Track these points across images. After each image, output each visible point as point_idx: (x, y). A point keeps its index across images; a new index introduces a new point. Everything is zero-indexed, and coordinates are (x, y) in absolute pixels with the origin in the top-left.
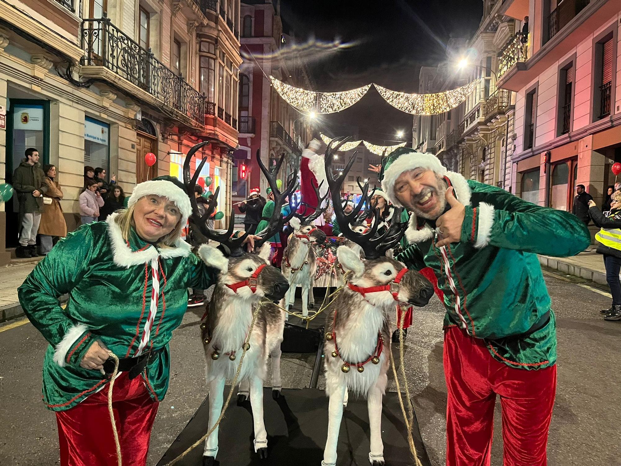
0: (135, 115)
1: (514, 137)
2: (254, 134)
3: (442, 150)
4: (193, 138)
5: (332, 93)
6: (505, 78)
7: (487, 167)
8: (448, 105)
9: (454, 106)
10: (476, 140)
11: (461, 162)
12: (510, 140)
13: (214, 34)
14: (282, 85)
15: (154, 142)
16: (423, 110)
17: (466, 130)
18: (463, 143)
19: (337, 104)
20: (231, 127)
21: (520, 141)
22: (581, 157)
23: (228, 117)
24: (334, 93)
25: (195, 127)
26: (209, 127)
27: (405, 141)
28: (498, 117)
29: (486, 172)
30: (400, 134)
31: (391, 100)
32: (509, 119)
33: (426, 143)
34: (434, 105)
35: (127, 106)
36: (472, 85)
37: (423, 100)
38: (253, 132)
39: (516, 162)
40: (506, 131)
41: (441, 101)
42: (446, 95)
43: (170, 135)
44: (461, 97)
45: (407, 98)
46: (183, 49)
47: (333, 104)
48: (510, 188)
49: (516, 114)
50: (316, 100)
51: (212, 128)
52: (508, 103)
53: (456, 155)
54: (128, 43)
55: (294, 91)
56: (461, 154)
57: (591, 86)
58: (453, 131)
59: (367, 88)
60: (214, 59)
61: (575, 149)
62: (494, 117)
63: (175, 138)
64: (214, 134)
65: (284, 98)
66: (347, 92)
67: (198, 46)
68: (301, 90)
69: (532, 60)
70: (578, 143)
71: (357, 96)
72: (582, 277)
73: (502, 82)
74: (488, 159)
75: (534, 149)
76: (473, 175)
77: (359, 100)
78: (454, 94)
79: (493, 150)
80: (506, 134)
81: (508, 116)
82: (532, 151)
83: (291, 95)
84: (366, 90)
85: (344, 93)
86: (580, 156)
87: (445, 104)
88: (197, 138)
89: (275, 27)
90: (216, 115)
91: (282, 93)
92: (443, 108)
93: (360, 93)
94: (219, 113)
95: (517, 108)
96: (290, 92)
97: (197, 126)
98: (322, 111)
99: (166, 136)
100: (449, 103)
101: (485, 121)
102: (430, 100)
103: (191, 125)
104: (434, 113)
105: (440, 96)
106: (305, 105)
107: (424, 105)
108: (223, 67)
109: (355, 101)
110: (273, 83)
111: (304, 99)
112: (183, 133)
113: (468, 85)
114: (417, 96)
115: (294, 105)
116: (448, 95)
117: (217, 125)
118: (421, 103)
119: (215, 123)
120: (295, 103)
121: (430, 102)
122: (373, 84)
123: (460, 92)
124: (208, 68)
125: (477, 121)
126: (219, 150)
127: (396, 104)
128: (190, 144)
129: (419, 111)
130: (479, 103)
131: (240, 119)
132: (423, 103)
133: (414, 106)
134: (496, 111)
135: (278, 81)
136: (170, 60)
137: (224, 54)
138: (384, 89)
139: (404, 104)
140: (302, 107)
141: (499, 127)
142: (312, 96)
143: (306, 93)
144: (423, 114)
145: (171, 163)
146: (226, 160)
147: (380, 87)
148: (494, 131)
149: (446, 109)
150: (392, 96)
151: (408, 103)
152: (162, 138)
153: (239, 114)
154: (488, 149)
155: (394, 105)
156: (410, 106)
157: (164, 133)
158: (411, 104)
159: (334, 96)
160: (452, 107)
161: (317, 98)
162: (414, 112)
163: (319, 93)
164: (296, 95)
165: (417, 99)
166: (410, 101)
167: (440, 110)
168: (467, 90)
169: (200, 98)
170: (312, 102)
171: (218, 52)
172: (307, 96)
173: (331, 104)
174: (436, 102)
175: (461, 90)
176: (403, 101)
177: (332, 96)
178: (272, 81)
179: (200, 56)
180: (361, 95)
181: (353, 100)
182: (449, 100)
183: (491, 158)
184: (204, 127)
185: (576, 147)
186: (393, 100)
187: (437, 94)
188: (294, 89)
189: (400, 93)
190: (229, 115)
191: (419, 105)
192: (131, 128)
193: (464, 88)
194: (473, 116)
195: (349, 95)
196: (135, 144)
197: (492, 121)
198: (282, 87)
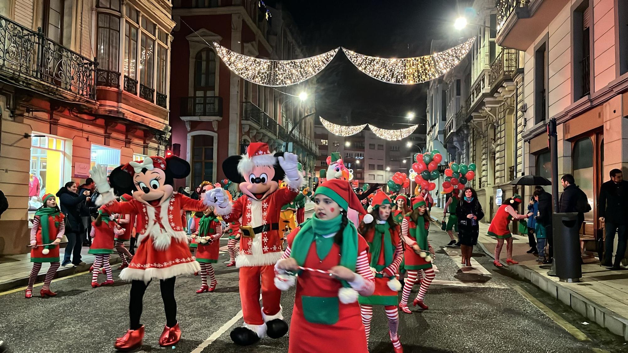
1: (524, 109)
2: (221, 116)
3: (452, 131)
5: (289, 61)
6: (504, 31)
7: (498, 149)
8: (437, 70)
9: (445, 72)
10: (486, 117)
11: (472, 145)
12: (520, 113)
14: (228, 53)
16: (405, 77)
17: (473, 104)
18: (472, 121)
19: (297, 73)
20: (154, 104)
21: (531, 112)
22: (608, 128)
23: (147, 92)
24: (293, 61)
25: (74, 101)
26: (108, 103)
27: (416, 124)
28: (504, 84)
29: (497, 155)
30: (411, 116)
31: (363, 67)
32: (518, 87)
34: (418, 72)
36: (467, 45)
37: (405, 66)
38: (220, 114)
39: (528, 139)
40: (515, 101)
41: (427, 66)
42: (433, 59)
43: (28, 111)
44: (453, 60)
45: (384, 63)
47: (292, 74)
48: (523, 175)
49: (525, 78)
50: (271, 69)
51: (115, 104)
52: (516, 67)
53: (467, 136)
55: (243, 61)
56: (471, 135)
57: (615, 25)
58: (462, 107)
59: (333, 53)
60: (119, 18)
61: (599, 116)
62: (500, 85)
63: (44, 115)
64: (118, 112)
65: (231, 69)
66: (309, 59)
68: (252, 58)
69: (535, 1)
70: (602, 109)
71: (321, 63)
72: (607, 329)
73: (501, 38)
74: (498, 139)
75: (547, 121)
76: (484, 159)
77: (323, 68)
78: (444, 57)
79: (503, 126)
80: (515, 106)
81: (517, 82)
82: (545, 125)
83: (239, 65)
84: (332, 56)
85: (304, 59)
86: (607, 126)
87: (433, 70)
88: (92, 118)
90: (122, 87)
91: (229, 63)
92: (430, 74)
93: (325, 60)
94: (128, 86)
95: (526, 72)
96: (239, 61)
97: (77, 100)
98: (278, 83)
99: (17, 112)
100: (437, 67)
101: (491, 92)
102: (413, 65)
103: (65, 97)
104: (419, 82)
105: (426, 60)
106: (257, 77)
107: (406, 71)
108: (137, 29)
109: (318, 70)
110: (218, 50)
111: (256, 69)
112: (55, 110)
113: (462, 45)
114: (397, 60)
115: (244, 76)
116: (437, 58)
117: (123, 101)
118: (402, 70)
119: (119, 97)
120: (244, 75)
121: (413, 67)
122: (341, 48)
123: (451, 53)
124: (109, 28)
125: (483, 91)
126: (140, 133)
127: (370, 72)
128: (78, 125)
129: (399, 79)
130: (484, 70)
131: (205, 100)
132: (405, 70)
133: (393, 73)
134: (501, 77)
135: (224, 49)
136: (33, 13)
137: (138, 13)
138: (356, 53)
139: (380, 72)
140: (253, 79)
141: (507, 98)
142: (266, 65)
143: (258, 63)
144: (405, 82)
145: (32, 149)
146: (156, 145)
147: (350, 51)
148: (502, 103)
149: (433, 75)
150: (365, 62)
151: (386, 70)
152: (11, 115)
153: (205, 94)
154: (498, 127)
155: (367, 73)
156: (387, 73)
157: (15, 108)
158: (389, 71)
159: (293, 65)
160: (442, 73)
161: (271, 68)
162: (393, 81)
163: (275, 62)
164: (246, 65)
165: (397, 65)
166: (387, 68)
167: (426, 77)
168: (460, 52)
169: (86, 64)
170: (266, 73)
171: (124, 9)
172: (259, 65)
173: (290, 74)
174: (422, 67)
175: (452, 51)
176: (379, 68)
177: (290, 64)
178: (217, 49)
179: (98, 13)
180: (326, 62)
181: (316, 69)
182: (438, 64)
183: (502, 137)
184: (94, 102)
185: (600, 114)
186: (366, 67)
187: (422, 57)
188: (243, 57)
189: (375, 58)
190: (149, 89)
191: (400, 72)
193: (456, 49)
194: (479, 87)
195: (311, 62)
197: (498, 90)
198: (229, 56)
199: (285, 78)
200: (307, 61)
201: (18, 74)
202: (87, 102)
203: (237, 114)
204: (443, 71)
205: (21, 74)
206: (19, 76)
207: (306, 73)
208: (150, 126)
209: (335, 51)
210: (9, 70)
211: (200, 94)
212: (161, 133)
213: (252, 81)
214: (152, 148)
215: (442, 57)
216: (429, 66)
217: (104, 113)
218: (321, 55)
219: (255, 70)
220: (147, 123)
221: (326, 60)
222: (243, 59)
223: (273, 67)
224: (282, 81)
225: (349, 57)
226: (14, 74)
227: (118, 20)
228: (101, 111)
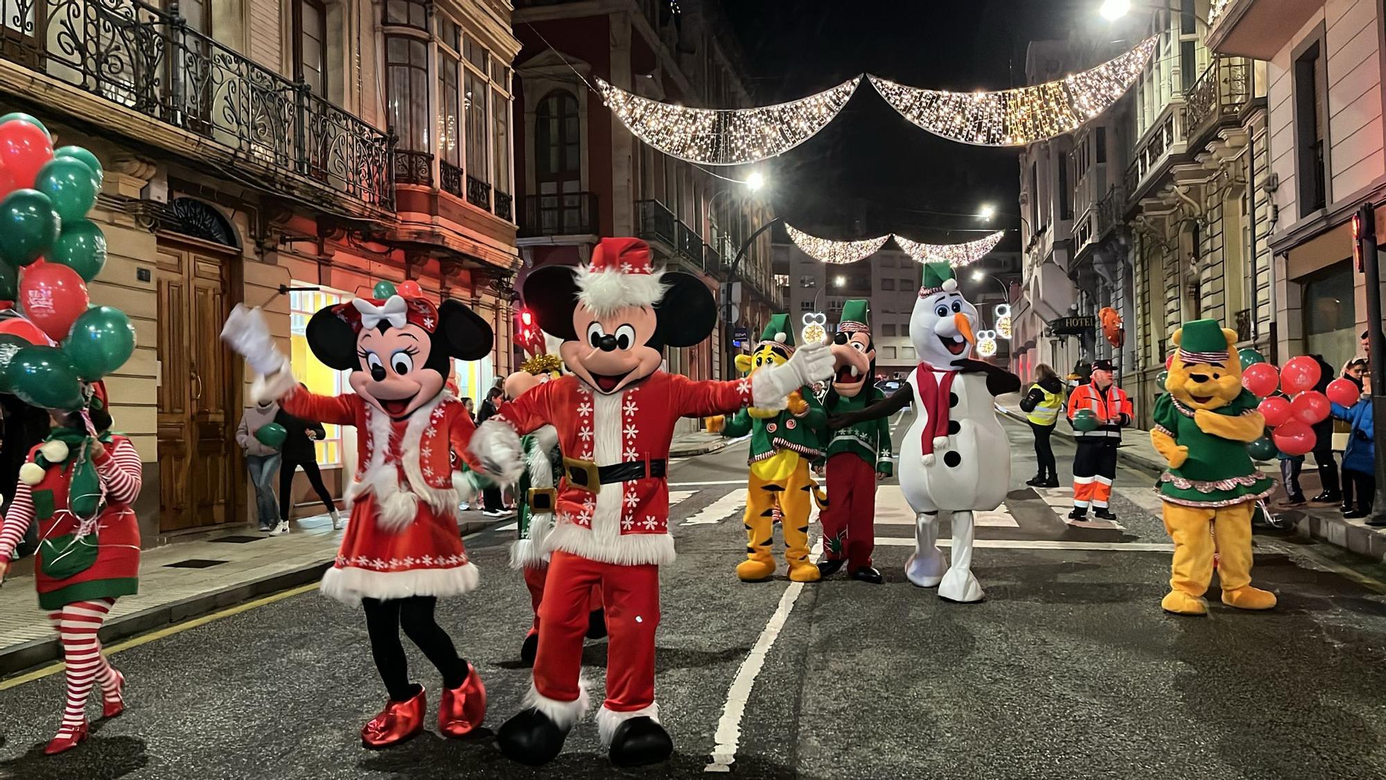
0: (145, 190)
1: (1272, 186)
2: (596, 234)
3: (1089, 241)
4: (373, 247)
5: (757, 110)
6: (1226, 21)
8: (1077, 113)
9: (1092, 114)
10: (1174, 206)
11: (1139, 269)
12: (1260, 195)
14: (628, 100)
15: (231, 263)
16: (1005, 130)
17: (1142, 181)
18: (1140, 217)
19: (774, 135)
20: (492, 215)
21: (1289, 193)
23: (478, 192)
24: (764, 109)
26: (415, 216)
27: (999, 228)
28: (1222, 134)
29: (1205, 288)
30: (987, 212)
31: (916, 112)
32: (1254, 138)
33: (1051, 229)
34: (1034, 117)
36: (1140, 54)
37: (1005, 106)
38: (592, 228)
39: (1283, 249)
40: (1248, 170)
41: (1053, 104)
42: (1066, 88)
43: (283, 241)
44: (1111, 88)
45: (959, 104)
46: (331, 18)
47: (764, 137)
48: (1273, 326)
49: (1273, 118)
50: (719, 130)
51: (425, 218)
52: (1247, 94)
53: (1125, 251)
55: (660, 114)
56: (1137, 248)
58: (1113, 189)
59: (849, 87)
60: (426, 42)
62: (1211, 136)
63: (308, 248)
64: (433, 234)
65: (635, 133)
66: (799, 103)
67: (378, 10)
68: (679, 108)
71: (824, 110)
73: (1219, 36)
74: (1207, 252)
75: (1330, 209)
76: (1171, 299)
77: (829, 119)
78: (1089, 82)
79: (1217, 228)
80: (1248, 179)
81: (1251, 128)
82: (1326, 217)
83: (653, 124)
84: (847, 93)
85: (788, 105)
87: (1067, 111)
88: (385, 249)
90: (437, 183)
91: (630, 120)
92: (1061, 121)
93: (832, 103)
94: (447, 180)
95: (1272, 104)
96: (651, 116)
97: (367, 214)
98: (734, 158)
99: (269, 244)
100: (1076, 106)
101: (1188, 151)
102: (1023, 104)
103: (347, 210)
104: (1037, 138)
105: (1049, 92)
106: (690, 147)
107: (1008, 118)
108: (457, 63)
109: (820, 125)
110: (606, 96)
111: (688, 130)
112: (328, 235)
113: (1128, 54)
114: (987, 96)
115: (663, 147)
116: (1073, 85)
117: (440, 211)
118: (999, 115)
119: (432, 205)
120: (664, 144)
121: (1023, 108)
122: (865, 76)
123: (1105, 74)
124: (410, 66)
125: (1167, 152)
126: (465, 275)
127: (930, 123)
128: (363, 263)
129: (994, 135)
130: (1169, 105)
131: (561, 202)
132: (1006, 114)
133: (980, 124)
134: (1215, 119)
135: (620, 92)
136: (281, 44)
137: (456, 28)
138: (897, 86)
139: (952, 121)
140: (683, 151)
141: (1228, 163)
142: (707, 120)
143: (691, 116)
144: (1008, 141)
145: (292, 315)
146: (491, 300)
147: (884, 82)
148: (1216, 175)
149: (1070, 124)
150: (918, 104)
151: (964, 117)
152: (258, 250)
153: (560, 188)
154: (1206, 226)
155: (925, 126)
156: (968, 124)
157: (263, 236)
158: (972, 119)
159: (764, 117)
160: (1085, 117)
161: (719, 125)
162: (980, 140)
163: (726, 113)
164: (667, 123)
165: (987, 105)
166: (967, 112)
167: (1052, 128)
169: (377, 140)
170: (708, 137)
171: (435, 23)
172: (694, 122)
173: (759, 136)
174: (1041, 107)
175: (1107, 69)
176: (949, 114)
177: (759, 116)
178: (604, 92)
179: (387, 37)
180: (834, 107)
181: (815, 122)
182: (1078, 99)
183: (1215, 248)
184: (394, 215)
186: (921, 113)
187: (1042, 86)
188: (659, 107)
189: (940, 93)
190: (483, 184)
191: (995, 119)
192: (133, 225)
193: (1116, 63)
194: (1158, 142)
195: (804, 109)
196: (152, 268)
197: (1207, 148)
198: (630, 106)
199: (748, 146)
200: (793, 107)
201: (273, 168)
202: (383, 217)
203: (629, 227)
204: (1088, 112)
205: (279, 170)
206: (276, 171)
207: (794, 133)
208: (487, 260)
209: (853, 84)
210: (261, 163)
211: (549, 188)
212: (501, 273)
213: (681, 157)
214: (485, 305)
215: (1086, 84)
216: (1058, 103)
217: (407, 239)
218: (824, 94)
219: (685, 132)
220: (482, 253)
221: (835, 102)
222: (660, 111)
223: (722, 125)
224: (743, 151)
225: (884, 93)
226: (267, 168)
227: (422, 47)
228: (403, 236)
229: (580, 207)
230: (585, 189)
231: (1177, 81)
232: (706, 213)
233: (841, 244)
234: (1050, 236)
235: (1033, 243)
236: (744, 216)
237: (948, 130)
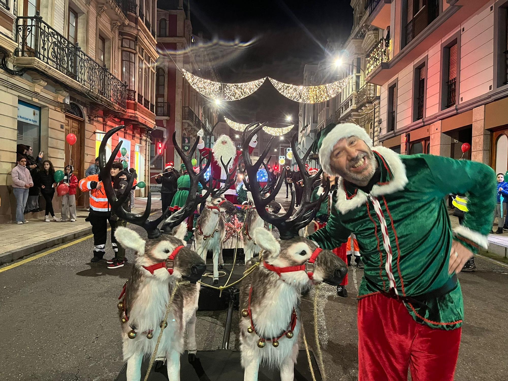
0: (64, 100)
1: (380, 122)
2: (169, 116)
4: (116, 120)
5: (234, 84)
6: (372, 75)
8: (328, 96)
9: (333, 96)
12: (376, 124)
13: (134, 32)
14: (192, 77)
15: (82, 123)
16: (308, 99)
17: (342, 116)
19: (239, 93)
20: (149, 111)
21: (384, 125)
22: (433, 138)
23: (146, 103)
24: (236, 84)
25: (118, 110)
26: (130, 111)
27: (293, 124)
28: (367, 105)
30: (289, 118)
31: (282, 90)
32: (376, 107)
33: (309, 126)
34: (316, 95)
35: (56, 92)
36: (347, 80)
37: (308, 91)
38: (168, 115)
39: (382, 141)
40: (373, 116)
41: (322, 92)
42: (326, 88)
43: (95, 117)
44: (338, 89)
45: (295, 89)
46: (107, 44)
47: (235, 93)
49: (381, 103)
50: (221, 89)
51: (133, 111)
52: (374, 94)
54: (58, 38)
55: (203, 82)
57: (440, 82)
58: (331, 116)
59: (263, 80)
60: (135, 54)
61: (428, 131)
62: (364, 105)
63: (101, 119)
64: (135, 117)
65: (194, 88)
66: (247, 84)
67: (120, 42)
68: (209, 81)
69: (393, 60)
70: (430, 127)
71: (254, 87)
73: (370, 78)
75: (396, 131)
77: (256, 90)
78: (332, 86)
80: (373, 119)
81: (375, 104)
82: (394, 133)
83: (200, 85)
84: (262, 82)
85: (244, 84)
86: (432, 137)
87: (326, 95)
88: (119, 120)
89: (186, 29)
90: (137, 100)
91: (192, 83)
92: (324, 97)
94: (139, 99)
95: (382, 98)
96: (199, 82)
99: (92, 118)
100: (328, 93)
101: (357, 108)
103: (115, 108)
104: (317, 102)
105: (321, 88)
106: (212, 94)
107: (309, 95)
108: (142, 61)
110: (185, 74)
111: (211, 88)
112: (107, 116)
113: (343, 79)
114: (303, 87)
116: (328, 87)
117: (137, 109)
118: (307, 94)
119: (135, 107)
120: (203, 92)
121: (313, 92)
122: (267, 77)
123: (337, 85)
124: (130, 61)
125: (351, 108)
127: (286, 94)
129: (305, 100)
130: (352, 94)
131: (157, 105)
133: (301, 96)
134: (365, 101)
135: (189, 73)
137: (143, 49)
138: (277, 81)
139: (293, 94)
140: (209, 95)
141: (368, 113)
142: (218, 86)
143: (213, 84)
144: (308, 102)
145: (96, 141)
147: (273, 80)
148: (363, 116)
149: (326, 98)
150: (283, 88)
151: (296, 93)
152: (89, 120)
155: (284, 94)
156: (297, 95)
157: (90, 115)
159: (236, 87)
160: (331, 97)
161: (221, 88)
162: (301, 101)
163: (224, 84)
164: (205, 85)
165: (303, 90)
167: (321, 99)
168: (343, 84)
169: (122, 86)
170: (218, 91)
171: (137, 48)
172: (214, 86)
174: (319, 93)
175: (337, 83)
176: (292, 92)
177: (234, 86)
179: (122, 51)
180: (258, 86)
181: (252, 90)
182: (329, 91)
184: (126, 110)
185: (428, 130)
186: (284, 91)
187: (319, 86)
188: (202, 80)
189: (290, 85)
190: (147, 101)
191: (305, 95)
192: (60, 111)
193: (340, 82)
194: (347, 104)
195: (248, 86)
196: (64, 125)
197: (362, 108)
198: (193, 79)
199: (231, 95)
203: (180, 115)
212: (150, 130)
216: (323, 92)
218: (255, 81)
220: (147, 123)
221: (258, 84)
224: (229, 97)
226: (97, 95)
227: (133, 55)
228: (126, 117)
229: (163, 107)
230: (166, 101)
231: (354, 87)
232: (201, 111)
233: (242, 125)
234: (309, 128)
235: (303, 130)
236: (211, 113)
237: (291, 97)
